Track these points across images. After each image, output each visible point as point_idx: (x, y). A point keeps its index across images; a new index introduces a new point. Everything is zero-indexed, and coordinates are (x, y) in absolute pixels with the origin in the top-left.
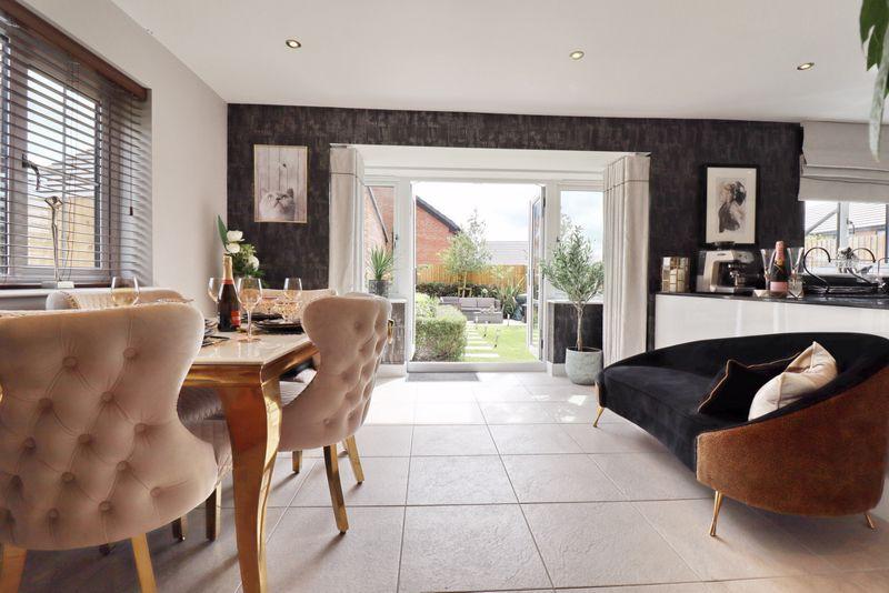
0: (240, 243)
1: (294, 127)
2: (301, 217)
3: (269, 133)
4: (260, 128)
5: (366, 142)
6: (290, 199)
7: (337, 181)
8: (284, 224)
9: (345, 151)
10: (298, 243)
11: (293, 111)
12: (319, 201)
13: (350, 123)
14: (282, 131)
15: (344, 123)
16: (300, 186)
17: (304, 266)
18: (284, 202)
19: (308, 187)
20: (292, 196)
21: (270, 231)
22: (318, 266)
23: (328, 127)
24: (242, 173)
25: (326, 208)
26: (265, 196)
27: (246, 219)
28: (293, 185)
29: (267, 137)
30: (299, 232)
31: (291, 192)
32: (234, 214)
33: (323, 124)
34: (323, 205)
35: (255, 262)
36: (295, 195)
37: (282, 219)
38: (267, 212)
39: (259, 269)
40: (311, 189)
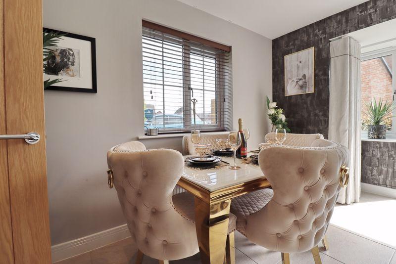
0: (275, 108)
1: (306, 39)
2: (311, 90)
3: (292, 47)
4: (287, 46)
5: (357, 28)
6: (304, 80)
7: (335, 62)
8: (301, 95)
9: (341, 40)
10: (309, 106)
11: (305, 29)
12: (322, 77)
13: (344, 20)
14: (299, 43)
15: (339, 22)
16: (310, 72)
17: (313, 118)
18: (301, 83)
19: (315, 70)
20: (305, 79)
21: (293, 100)
22: (322, 118)
23: (327, 30)
24: (279, 72)
25: (327, 81)
26: (290, 82)
27: (281, 95)
28: (305, 72)
29: (291, 50)
30: (309, 98)
31: (304, 76)
32: (275, 93)
33: (325, 29)
34: (325, 79)
35: (282, 117)
36: (307, 78)
37: (300, 92)
38: (291, 90)
39: (286, 121)
40: (317, 71)
